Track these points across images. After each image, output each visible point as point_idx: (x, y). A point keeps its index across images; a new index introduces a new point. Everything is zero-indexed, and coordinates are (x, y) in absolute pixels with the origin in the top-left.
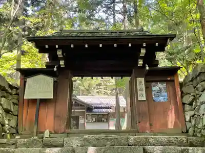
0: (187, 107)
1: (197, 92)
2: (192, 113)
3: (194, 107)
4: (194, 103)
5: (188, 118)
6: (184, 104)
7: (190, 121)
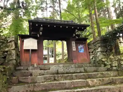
0: (91, 54)
1: (96, 48)
2: (93, 56)
3: (94, 53)
4: (94, 52)
5: (91, 58)
6: (89, 52)
7: (92, 59)
